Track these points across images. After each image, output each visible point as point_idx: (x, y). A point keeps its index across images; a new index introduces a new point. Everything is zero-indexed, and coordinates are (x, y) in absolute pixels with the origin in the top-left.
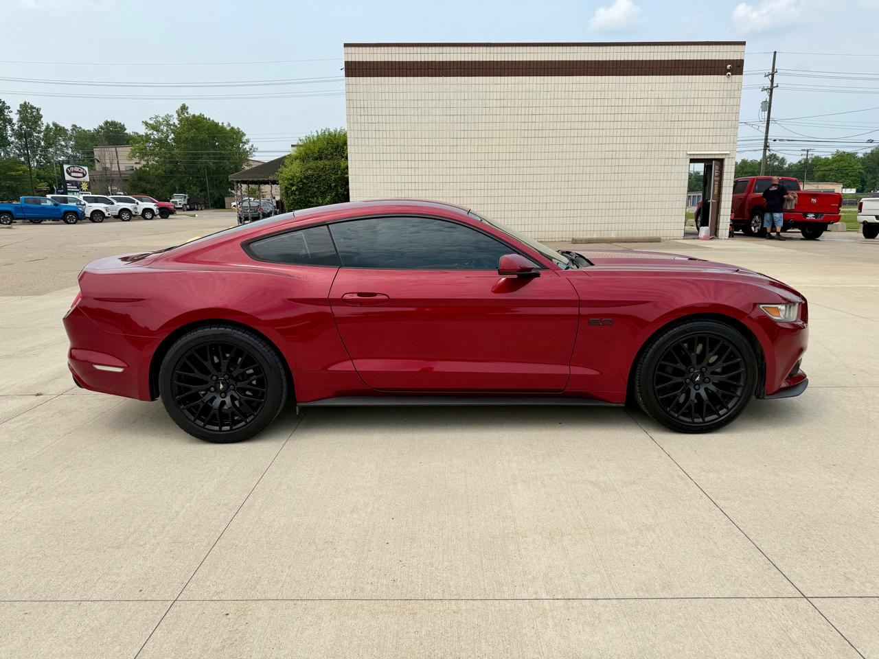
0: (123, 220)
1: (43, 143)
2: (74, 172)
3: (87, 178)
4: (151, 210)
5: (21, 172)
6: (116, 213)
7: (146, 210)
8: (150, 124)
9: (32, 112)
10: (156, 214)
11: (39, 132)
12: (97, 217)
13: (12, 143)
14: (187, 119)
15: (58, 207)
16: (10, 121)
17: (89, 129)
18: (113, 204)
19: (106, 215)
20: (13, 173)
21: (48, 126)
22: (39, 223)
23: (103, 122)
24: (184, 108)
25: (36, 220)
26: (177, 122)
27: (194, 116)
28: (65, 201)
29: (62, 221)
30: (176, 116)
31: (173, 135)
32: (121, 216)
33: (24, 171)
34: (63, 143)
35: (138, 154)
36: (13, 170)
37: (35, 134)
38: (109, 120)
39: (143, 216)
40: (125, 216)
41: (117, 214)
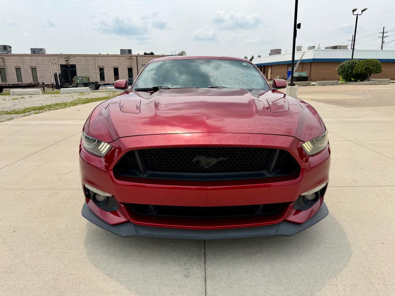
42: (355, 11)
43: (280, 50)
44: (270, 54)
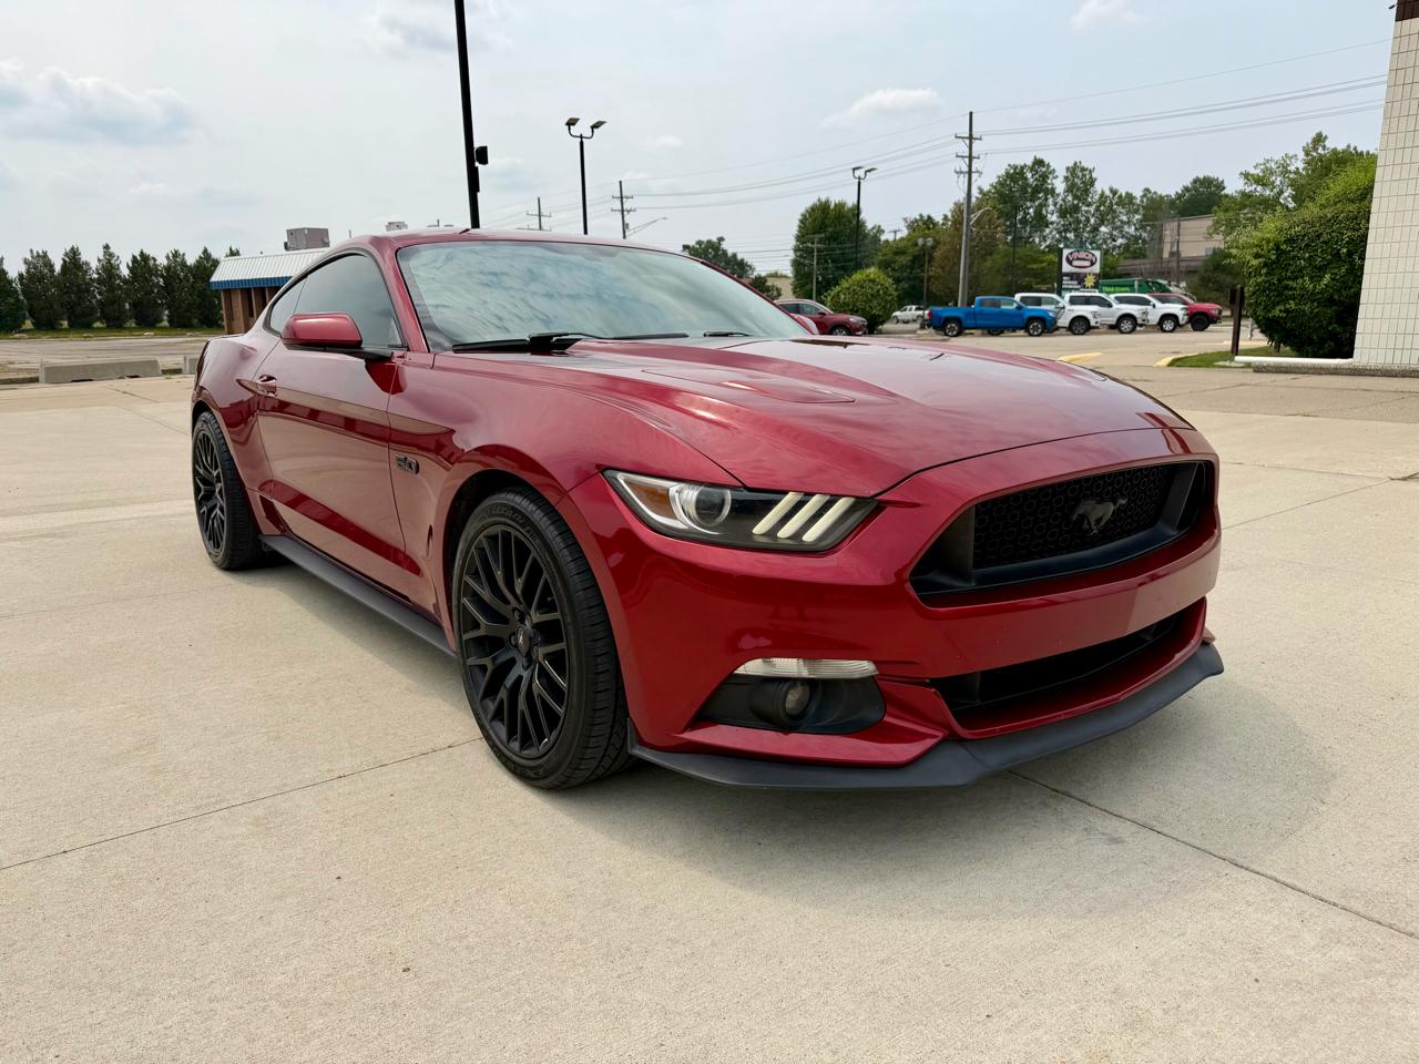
0: (1122, 332)
1: (1092, 221)
2: (1078, 259)
3: (1097, 268)
4: (1173, 317)
5: (1045, 264)
6: (1113, 320)
7: (1166, 317)
8: (1252, 175)
9: (1084, 176)
10: (1181, 322)
11: (1089, 205)
12: (1080, 326)
13: (1052, 223)
14: (1321, 158)
15: (1021, 311)
16: (1052, 191)
17: (1169, 193)
18: (1110, 306)
19: (1093, 323)
20: (1035, 266)
21: (1103, 194)
22: (997, 335)
23: (1191, 180)
24: (1319, 139)
25: (995, 330)
26: (1301, 165)
27: (1334, 150)
28: (1038, 301)
29: (1022, 332)
30: (1301, 155)
31: (1289, 190)
32: (1120, 325)
33: (1050, 263)
34: (1125, 218)
35: (1223, 229)
36: (1035, 261)
37: (1084, 208)
38: (1201, 176)
39: (1160, 326)
40: (1126, 326)
41: (1114, 323)
42: (574, 124)
43: (325, 232)
44: (286, 244)
